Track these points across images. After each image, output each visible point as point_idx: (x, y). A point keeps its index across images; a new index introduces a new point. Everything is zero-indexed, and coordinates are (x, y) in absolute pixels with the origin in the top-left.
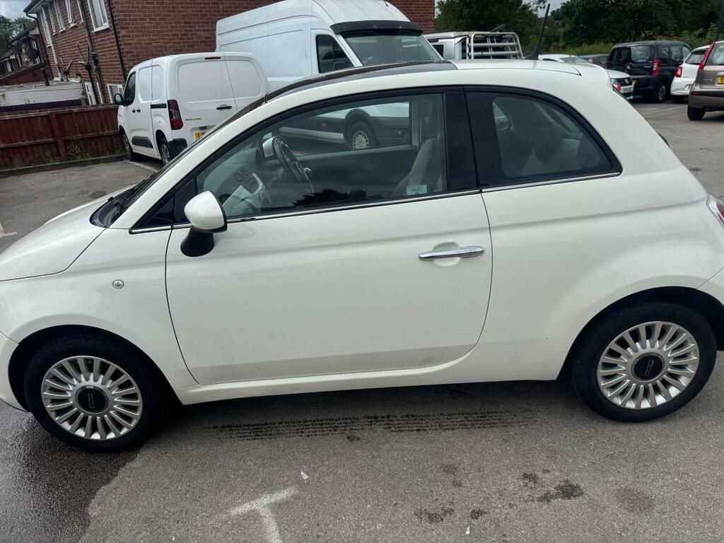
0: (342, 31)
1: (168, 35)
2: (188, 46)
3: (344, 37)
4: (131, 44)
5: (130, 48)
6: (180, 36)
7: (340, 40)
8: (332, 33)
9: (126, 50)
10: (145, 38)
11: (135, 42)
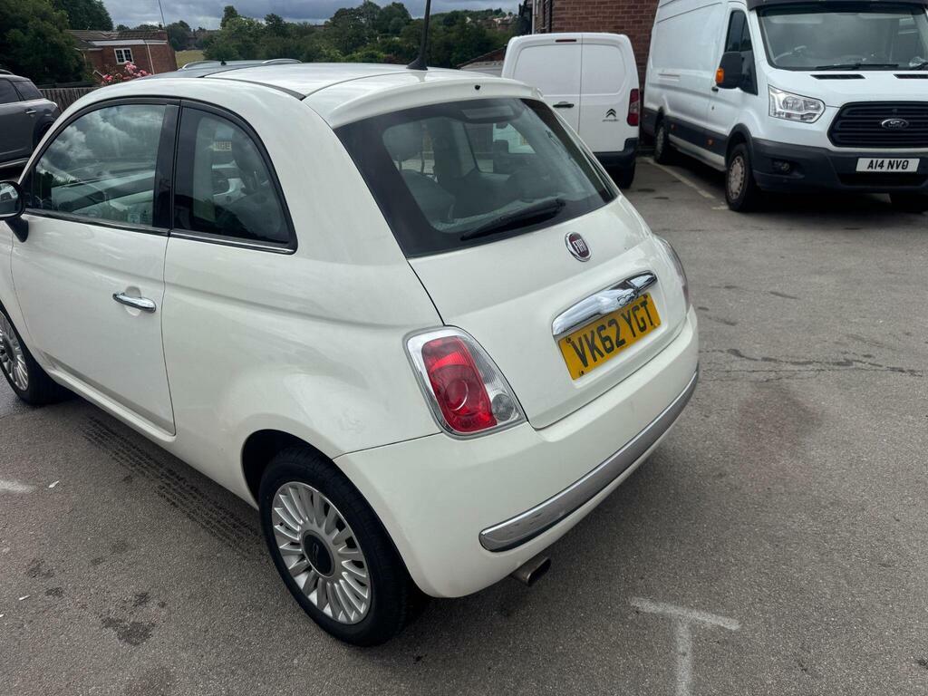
0: (759, 5)
1: (612, 7)
2: (634, 22)
3: (759, 15)
4: (563, 19)
5: (561, 24)
6: (626, 10)
7: (753, 19)
8: (744, 8)
9: (556, 26)
10: (581, 11)
11: (569, 16)
